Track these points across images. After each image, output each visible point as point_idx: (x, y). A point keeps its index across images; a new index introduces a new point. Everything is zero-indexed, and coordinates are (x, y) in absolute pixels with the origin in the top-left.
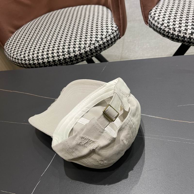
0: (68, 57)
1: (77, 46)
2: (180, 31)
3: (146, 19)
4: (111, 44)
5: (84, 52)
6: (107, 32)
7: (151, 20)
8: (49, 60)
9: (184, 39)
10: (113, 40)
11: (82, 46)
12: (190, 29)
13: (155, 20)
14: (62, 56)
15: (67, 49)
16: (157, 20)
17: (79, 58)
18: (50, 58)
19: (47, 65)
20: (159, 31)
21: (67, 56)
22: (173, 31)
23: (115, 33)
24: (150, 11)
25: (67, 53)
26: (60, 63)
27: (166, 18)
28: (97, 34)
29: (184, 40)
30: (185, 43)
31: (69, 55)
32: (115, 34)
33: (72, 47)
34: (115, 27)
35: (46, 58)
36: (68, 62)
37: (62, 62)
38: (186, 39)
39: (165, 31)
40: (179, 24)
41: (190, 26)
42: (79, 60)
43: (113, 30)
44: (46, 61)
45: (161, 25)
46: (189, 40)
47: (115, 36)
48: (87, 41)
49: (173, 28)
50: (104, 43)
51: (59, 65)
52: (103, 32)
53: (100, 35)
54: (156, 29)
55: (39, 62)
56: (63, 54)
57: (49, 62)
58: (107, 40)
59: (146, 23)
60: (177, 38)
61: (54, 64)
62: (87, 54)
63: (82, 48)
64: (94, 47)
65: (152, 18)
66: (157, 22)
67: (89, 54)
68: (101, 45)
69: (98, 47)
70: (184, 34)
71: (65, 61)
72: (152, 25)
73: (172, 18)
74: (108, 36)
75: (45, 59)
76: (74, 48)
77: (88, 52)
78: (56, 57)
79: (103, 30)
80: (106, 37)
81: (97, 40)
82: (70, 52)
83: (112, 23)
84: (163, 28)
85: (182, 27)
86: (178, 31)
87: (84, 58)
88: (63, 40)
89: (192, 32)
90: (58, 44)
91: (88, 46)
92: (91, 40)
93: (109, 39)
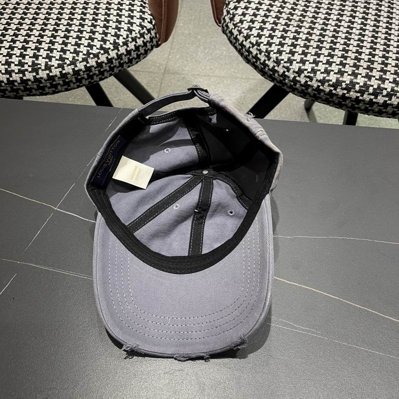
0: (32, 79)
1: (56, 54)
2: (278, 62)
3: (216, 12)
4: (136, 59)
5: (71, 71)
6: (130, 31)
7: (228, 20)
9: (284, 79)
10: (142, 50)
11: (67, 57)
12: (297, 63)
13: (235, 23)
14: (17, 75)
15: (31, 59)
16: (239, 25)
17: (59, 84)
21: (29, 76)
22: (266, 59)
23: (147, 34)
25: (30, 69)
26: (12, 88)
27: (257, 25)
28: (106, 31)
29: (284, 82)
30: (285, 88)
31: (34, 74)
32: (147, 37)
33: (44, 56)
34: (149, 21)
36: (31, 88)
37: (19, 87)
38: (287, 81)
39: (252, 53)
40: (279, 45)
41: (299, 54)
42: (59, 87)
43: (143, 29)
45: (244, 36)
46: (292, 83)
47: (147, 42)
48: (82, 46)
49: (267, 51)
50: (119, 57)
52: (119, 29)
53: (112, 36)
54: (235, 43)
56: (19, 70)
58: (126, 49)
59: (218, 22)
60: (271, 75)
62: (79, 77)
63: (68, 62)
64: (97, 62)
65: (229, 15)
66: (237, 28)
67: (83, 76)
68: (113, 60)
69: (106, 64)
70: (286, 70)
71: (25, 87)
72: (228, 31)
73: (268, 26)
74: (130, 40)
76: (49, 58)
77: (81, 73)
78: (3, 74)
79: (120, 22)
80: (125, 44)
81: (104, 46)
82: (39, 66)
83: (144, 10)
84: (248, 46)
85: (284, 53)
86: (274, 61)
87: (72, 85)
88: (24, 33)
89: (300, 68)
90: (9, 40)
91: (82, 58)
92: (90, 46)
93: (133, 47)
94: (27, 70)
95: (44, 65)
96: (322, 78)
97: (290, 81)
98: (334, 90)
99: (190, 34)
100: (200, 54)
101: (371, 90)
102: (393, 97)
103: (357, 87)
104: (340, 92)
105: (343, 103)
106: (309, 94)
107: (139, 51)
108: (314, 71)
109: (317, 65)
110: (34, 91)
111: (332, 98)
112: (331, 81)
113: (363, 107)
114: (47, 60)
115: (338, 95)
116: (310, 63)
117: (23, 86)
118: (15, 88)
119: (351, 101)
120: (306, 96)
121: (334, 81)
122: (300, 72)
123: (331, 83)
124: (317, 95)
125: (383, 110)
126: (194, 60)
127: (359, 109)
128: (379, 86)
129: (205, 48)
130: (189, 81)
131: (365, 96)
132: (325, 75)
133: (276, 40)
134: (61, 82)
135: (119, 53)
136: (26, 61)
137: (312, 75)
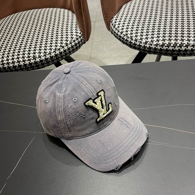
0: (34, 62)
1: (43, 51)
2: (136, 40)
3: (108, 26)
4: (76, 49)
5: (49, 57)
6: (72, 38)
7: (113, 28)
8: (14, 65)
9: (140, 47)
10: (78, 45)
11: (47, 51)
12: (144, 39)
13: (116, 28)
14: (28, 61)
15: (33, 55)
16: (117, 28)
17: (45, 63)
18: (15, 63)
19: (13, 69)
20: (119, 38)
21: (32, 61)
22: (131, 40)
23: (79, 38)
24: (111, 19)
25: (32, 58)
26: (26, 67)
27: (125, 27)
28: (62, 39)
29: (140, 48)
30: (141, 51)
31: (34, 60)
32: (80, 40)
33: (38, 52)
34: (80, 33)
35: (11, 62)
36: (34, 66)
37: (28, 67)
38: (141, 47)
39: (124, 39)
40: (135, 33)
41: (145, 36)
42: (45, 65)
43: (77, 36)
44: (12, 66)
45: (120, 33)
46: (144, 48)
47: (80, 41)
48: (53, 46)
49: (131, 37)
50: (69, 49)
51: (25, 69)
52: (67, 38)
53: (65, 41)
54: (117, 37)
55: (4, 67)
56: (28, 59)
57: (14, 67)
58: (71, 46)
59: (109, 29)
60: (134, 46)
61: (20, 68)
62: (53, 59)
63: (48, 53)
64: (59, 52)
65: (113, 26)
66: (117, 30)
67: (54, 59)
68: (66, 50)
69: (63, 52)
70: (140, 43)
71: (31, 66)
72: (113, 32)
73: (130, 27)
74: (72, 41)
75: (10, 64)
76: (40, 53)
77: (54, 57)
78: (22, 62)
79: (67, 35)
80: (71, 43)
81: (62, 45)
82: (36, 57)
83: (77, 29)
84: (122, 36)
85: (138, 36)
86: (134, 40)
87: (50, 63)
88: (29, 45)
89: (146, 41)
90: (23, 48)
91: (53, 51)
92: (56, 46)
93: (74, 44)
94: (31, 59)
95: (38, 56)
96: (156, 44)
97: (143, 47)
98: (162, 47)
99: (99, 41)
100: (104, 49)
101: (178, 45)
102: (189, 47)
103: (172, 45)
104: (165, 48)
105: (167, 53)
106: (151, 51)
107: (77, 46)
108: (152, 41)
109: (153, 39)
110: (34, 67)
111: (162, 51)
112: (160, 44)
113: (176, 53)
114: (39, 54)
115: (164, 49)
116: (150, 38)
117: (30, 66)
118: (27, 67)
119: (170, 51)
120: (150, 53)
121: (161, 44)
122: (146, 43)
123: (160, 45)
124: (156, 51)
125: (185, 53)
126: (102, 52)
127: (175, 54)
128: (181, 43)
129: (107, 46)
130: (101, 61)
131: (176, 48)
132: (157, 42)
133: (134, 32)
134: (45, 62)
135: (68, 47)
136: (30, 56)
137: (152, 43)
